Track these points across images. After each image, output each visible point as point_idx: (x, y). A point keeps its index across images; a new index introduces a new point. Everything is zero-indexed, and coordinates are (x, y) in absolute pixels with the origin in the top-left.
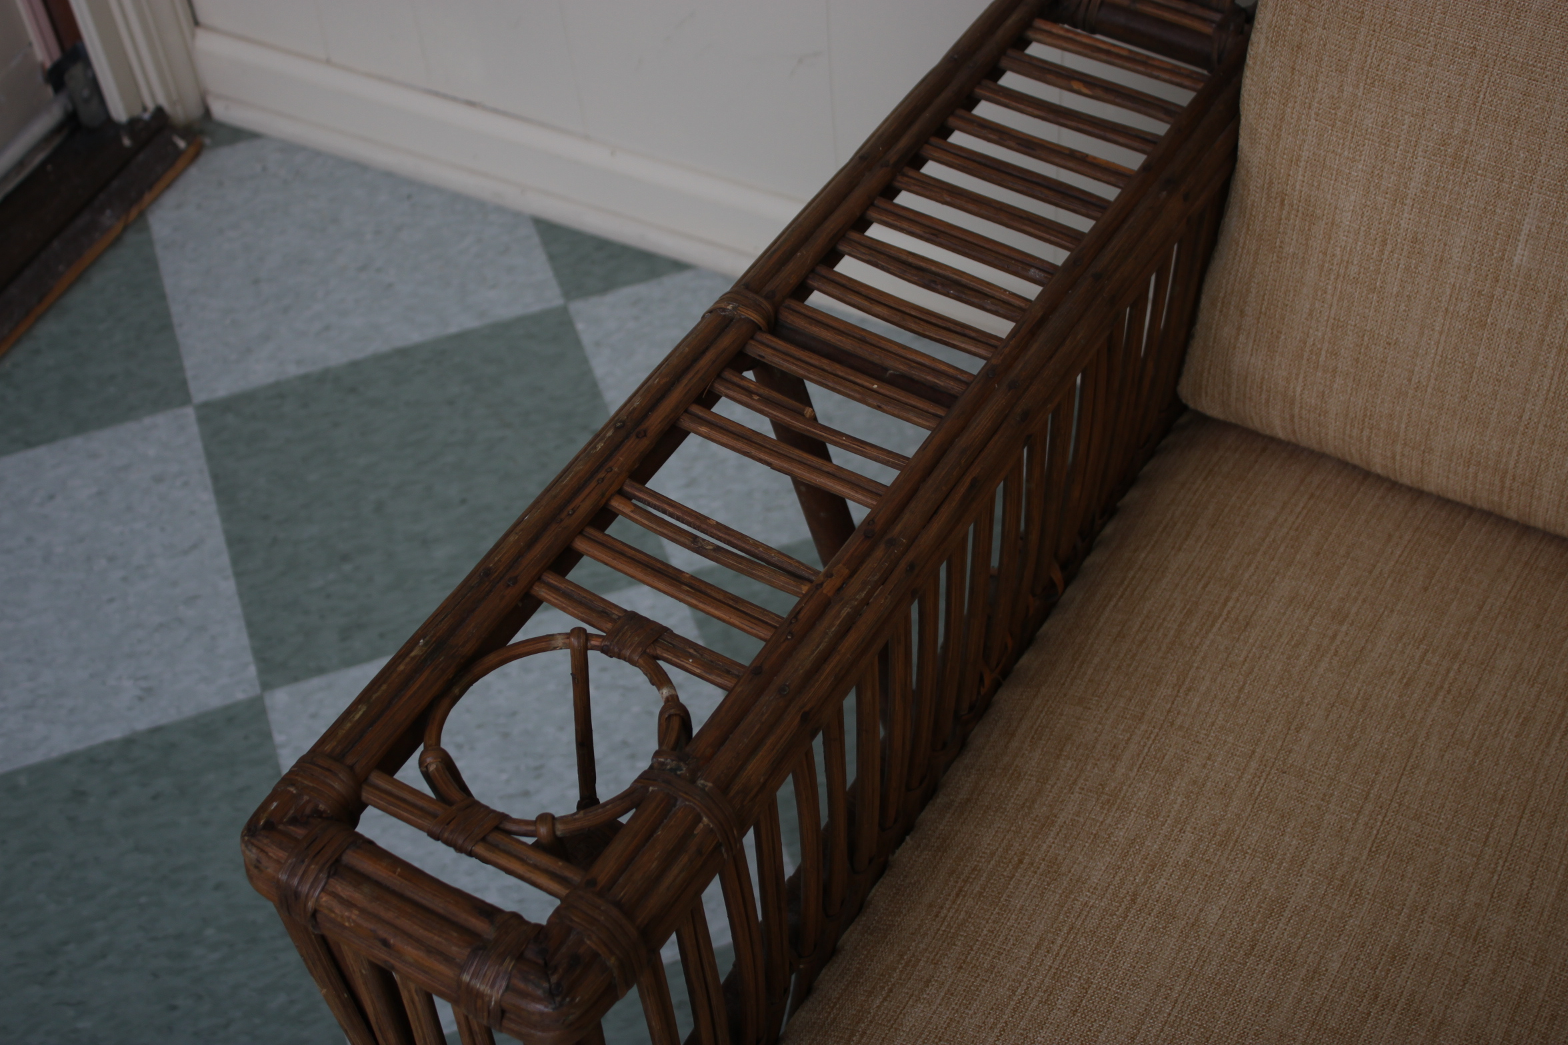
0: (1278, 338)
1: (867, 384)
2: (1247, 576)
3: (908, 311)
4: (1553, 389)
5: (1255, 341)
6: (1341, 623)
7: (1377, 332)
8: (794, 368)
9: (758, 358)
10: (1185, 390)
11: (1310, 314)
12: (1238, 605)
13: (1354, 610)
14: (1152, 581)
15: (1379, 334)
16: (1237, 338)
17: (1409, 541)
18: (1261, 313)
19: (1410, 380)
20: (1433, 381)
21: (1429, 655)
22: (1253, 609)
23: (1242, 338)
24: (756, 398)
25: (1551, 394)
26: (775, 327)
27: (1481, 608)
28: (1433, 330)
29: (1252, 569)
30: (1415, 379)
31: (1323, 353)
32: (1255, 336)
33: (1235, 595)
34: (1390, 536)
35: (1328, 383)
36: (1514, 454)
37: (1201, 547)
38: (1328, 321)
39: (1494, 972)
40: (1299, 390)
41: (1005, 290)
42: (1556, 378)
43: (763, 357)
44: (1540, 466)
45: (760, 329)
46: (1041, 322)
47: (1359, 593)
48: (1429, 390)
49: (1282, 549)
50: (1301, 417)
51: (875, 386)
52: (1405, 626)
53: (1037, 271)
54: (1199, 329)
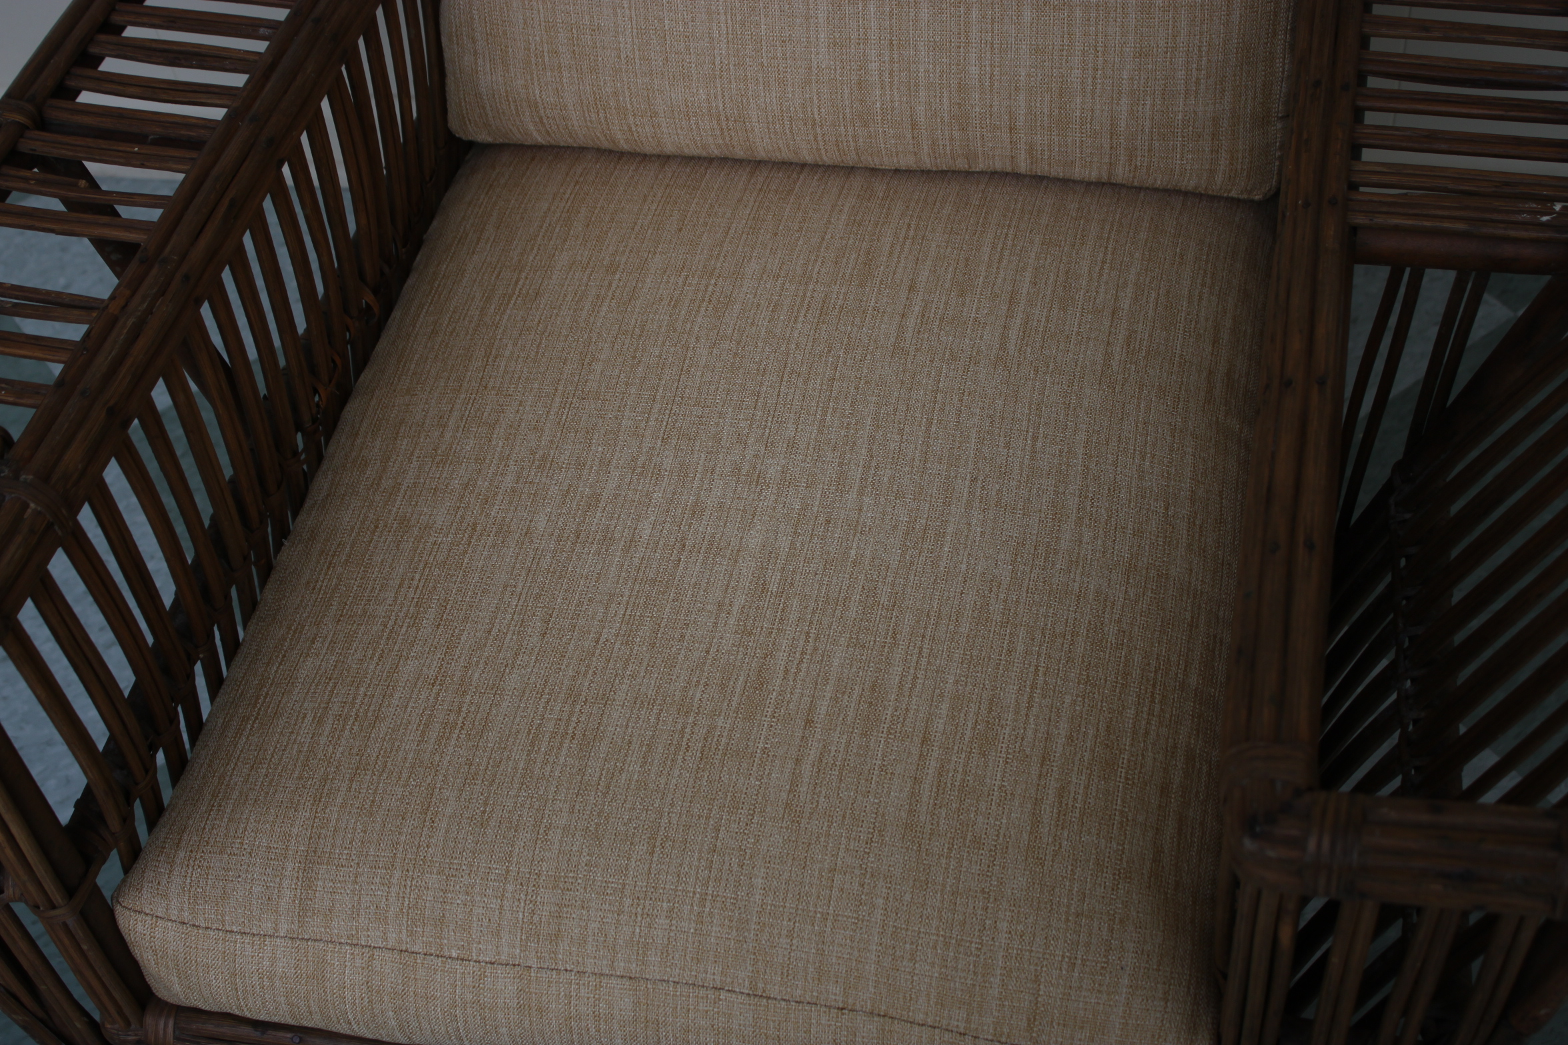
0: (507, 52)
1: (128, 149)
2: (531, 258)
3: (157, 86)
4: (730, 32)
5: (490, 61)
6: (614, 273)
7: (581, 23)
8: (63, 152)
9: (31, 152)
10: (454, 124)
11: (525, 23)
12: (528, 282)
13: (623, 260)
14: (454, 283)
15: (583, 24)
16: (476, 63)
17: (662, 197)
18: (487, 35)
19: (619, 57)
20: (637, 52)
21: (689, 280)
22: (540, 282)
23: (480, 62)
24: (33, 182)
25: (731, 36)
26: (42, 123)
27: (727, 233)
28: (623, 8)
29: (535, 251)
30: (623, 56)
31: (546, 54)
32: (490, 57)
33: (524, 275)
34: (645, 197)
35: (558, 80)
36: (720, 97)
37: (491, 247)
38: (540, 25)
39: (776, 501)
40: (537, 92)
41: (240, 50)
42: (729, 21)
43: (35, 150)
44: (742, 101)
45: (28, 128)
46: (272, 67)
47: (626, 247)
48: (637, 61)
49: (557, 230)
50: (548, 117)
51: (136, 149)
52: (666, 262)
53: (266, 30)
54: (448, 66)
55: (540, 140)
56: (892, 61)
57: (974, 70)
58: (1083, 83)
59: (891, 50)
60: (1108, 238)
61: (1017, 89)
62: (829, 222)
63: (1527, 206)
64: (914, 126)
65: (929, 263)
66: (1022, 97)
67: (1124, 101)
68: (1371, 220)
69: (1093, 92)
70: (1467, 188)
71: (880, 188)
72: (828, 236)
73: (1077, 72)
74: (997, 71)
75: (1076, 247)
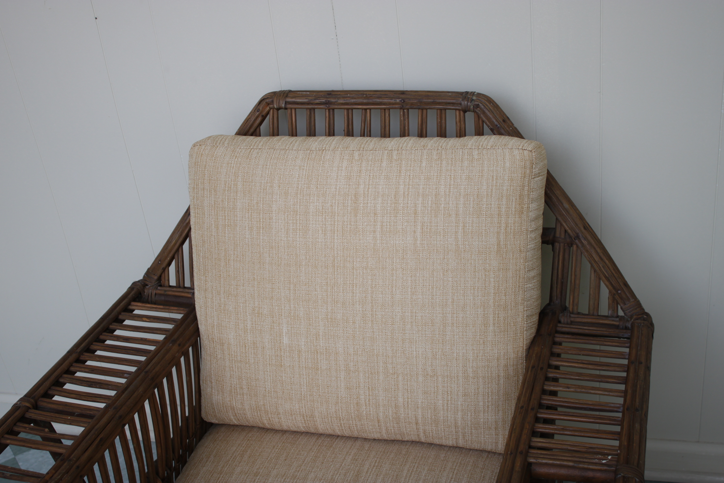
0: (224, 387)
1: (66, 418)
2: (226, 469)
3: (82, 394)
4: (308, 382)
5: (217, 391)
6: (257, 476)
7: (251, 377)
8: (42, 418)
9: (30, 417)
10: (203, 415)
11: (230, 377)
12: (223, 478)
13: (262, 471)
14: (194, 478)
15: (252, 378)
16: (212, 391)
17: (280, 447)
18: (216, 380)
19: (266, 391)
20: (272, 389)
21: (286, 480)
22: (227, 479)
23: (213, 391)
24: (28, 429)
25: (308, 384)
26: (36, 407)
27: (304, 462)
28: (268, 372)
29: (227, 467)
30: (267, 390)
31: (238, 389)
32: (217, 389)
33: (222, 475)
34: (274, 446)
35: (242, 399)
36: (304, 408)
37: (211, 464)
38: (236, 377)
40: (234, 403)
41: (115, 382)
42: (307, 378)
43: (31, 417)
44: (312, 409)
45: (30, 408)
46: (126, 389)
47: (263, 466)
48: (272, 392)
49: (238, 458)
50: (238, 414)
51: (69, 418)
52: (278, 472)
53: (127, 375)
54: (202, 392)
55: (236, 423)
56: (369, 395)
57: (401, 400)
58: (443, 406)
59: (369, 391)
60: (455, 469)
61: (418, 408)
62: (345, 459)
63: (598, 456)
64: (379, 421)
65: (382, 476)
66: (420, 410)
67: (460, 413)
68: (536, 460)
69: (447, 410)
70: (577, 449)
71: (367, 446)
72: (343, 464)
73: (441, 402)
74: (410, 400)
75: (441, 472)
